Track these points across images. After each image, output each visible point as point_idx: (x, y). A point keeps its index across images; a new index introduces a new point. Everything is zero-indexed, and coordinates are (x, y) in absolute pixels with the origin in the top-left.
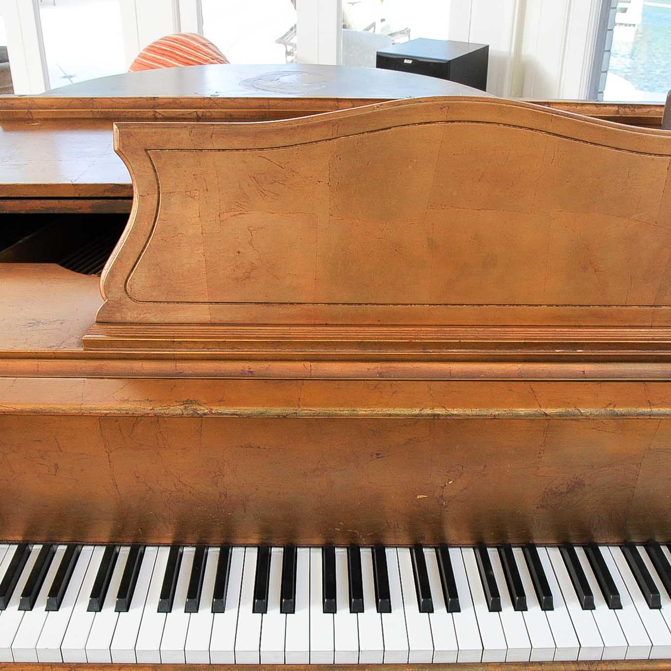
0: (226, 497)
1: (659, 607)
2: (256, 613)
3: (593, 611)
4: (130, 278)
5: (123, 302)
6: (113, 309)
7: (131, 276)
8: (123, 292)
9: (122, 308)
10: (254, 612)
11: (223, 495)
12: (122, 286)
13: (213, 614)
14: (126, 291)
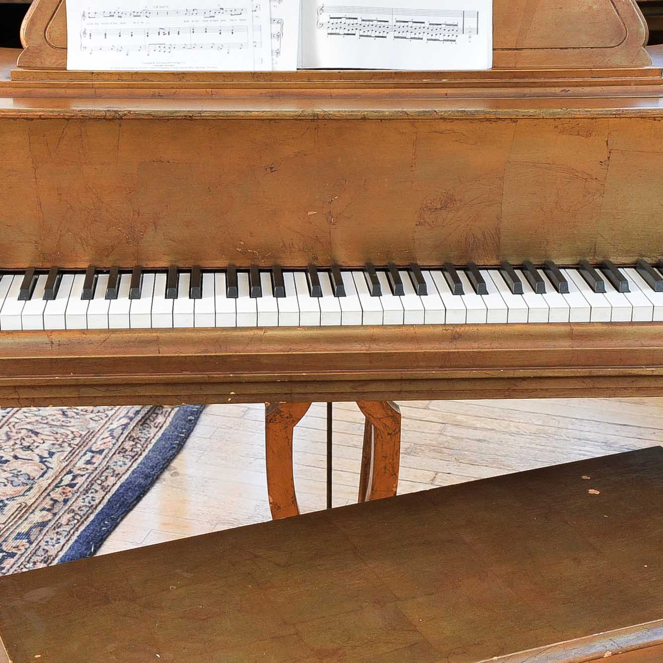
0: (139, 215)
1: (522, 293)
2: (168, 298)
3: (462, 296)
4: (49, 26)
5: (42, 48)
6: (34, 54)
7: (50, 24)
8: (43, 39)
9: (42, 54)
10: (166, 298)
11: (136, 213)
12: (42, 33)
13: (130, 300)
14: (45, 38)
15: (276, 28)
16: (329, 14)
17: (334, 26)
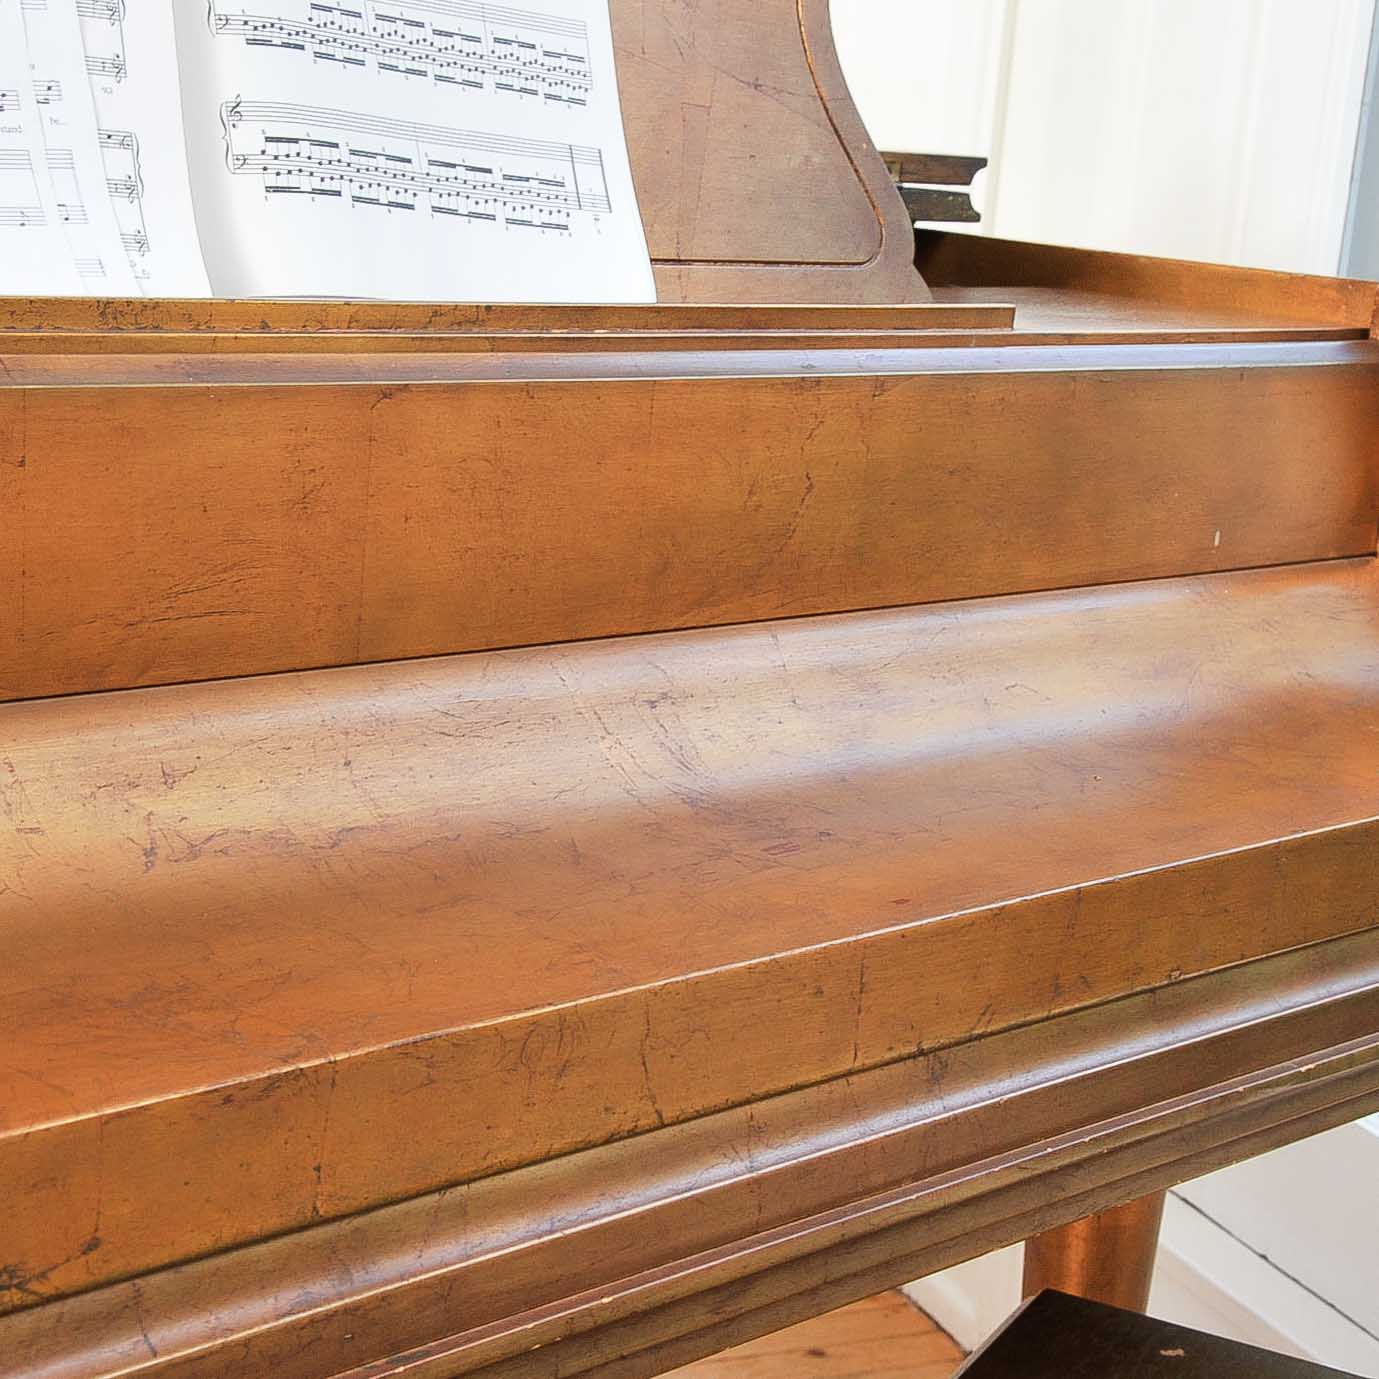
15: (120, 163)
16: (262, 125)
17: (283, 165)
